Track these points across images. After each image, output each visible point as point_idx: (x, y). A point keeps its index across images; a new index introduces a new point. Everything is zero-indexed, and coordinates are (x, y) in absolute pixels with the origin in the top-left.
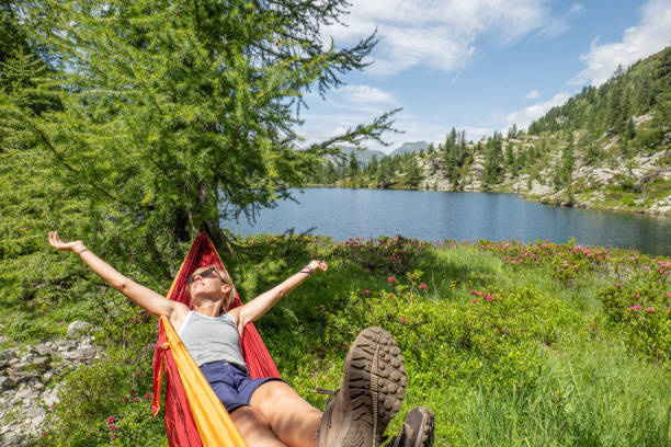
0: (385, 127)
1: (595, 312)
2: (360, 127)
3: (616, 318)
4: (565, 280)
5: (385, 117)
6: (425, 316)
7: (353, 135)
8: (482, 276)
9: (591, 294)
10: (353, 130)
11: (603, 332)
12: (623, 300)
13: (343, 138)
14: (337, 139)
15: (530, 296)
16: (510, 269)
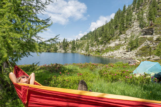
0: (57, 39)
1: (98, 75)
3: (102, 76)
4: (92, 70)
5: (56, 36)
7: (50, 40)
9: (97, 72)
11: (100, 79)
12: (102, 73)
13: (47, 41)
14: (46, 41)
15: (87, 74)
16: (81, 69)
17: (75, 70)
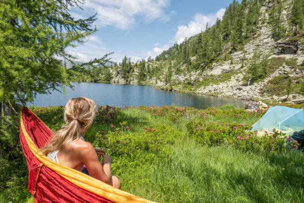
0: (107, 61)
1: (185, 132)
2: (96, 59)
3: (192, 133)
4: (174, 120)
5: (106, 55)
6: (130, 140)
7: (93, 62)
8: (144, 121)
9: (183, 125)
10: (93, 60)
11: (188, 138)
12: (193, 126)
13: (87, 64)
14: (84, 64)
15: (164, 128)
16: (154, 117)
17: (143, 119)
